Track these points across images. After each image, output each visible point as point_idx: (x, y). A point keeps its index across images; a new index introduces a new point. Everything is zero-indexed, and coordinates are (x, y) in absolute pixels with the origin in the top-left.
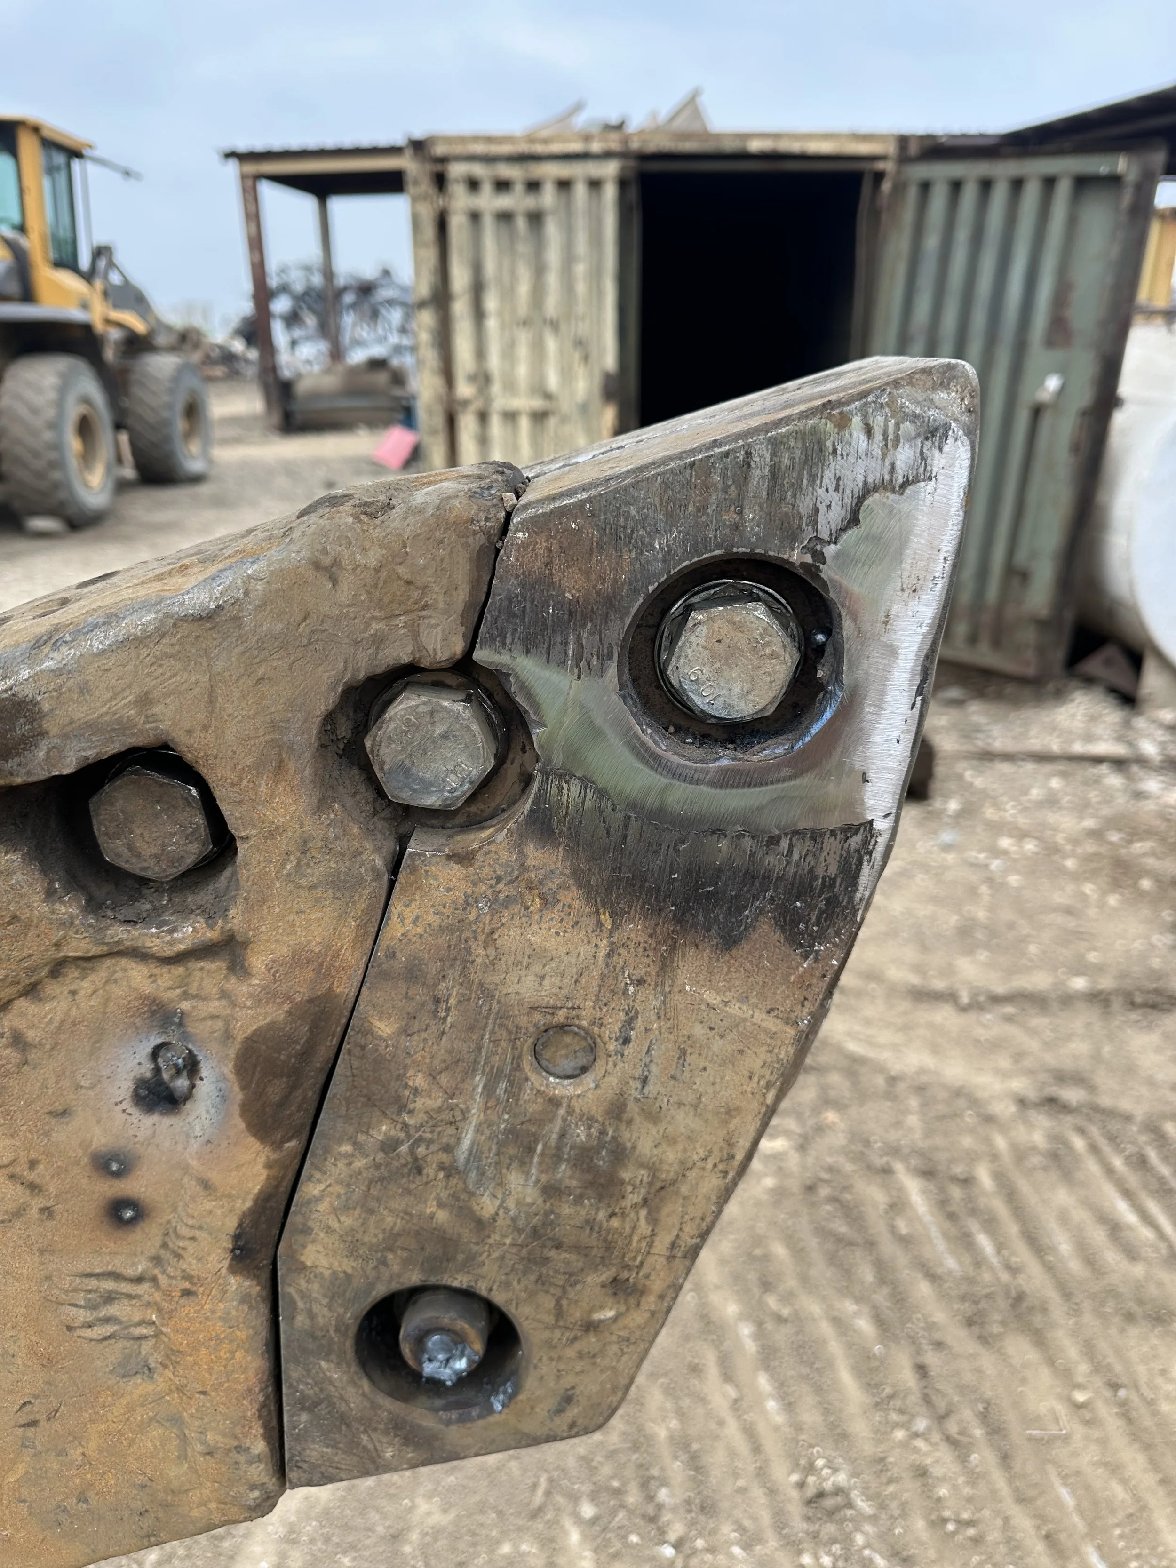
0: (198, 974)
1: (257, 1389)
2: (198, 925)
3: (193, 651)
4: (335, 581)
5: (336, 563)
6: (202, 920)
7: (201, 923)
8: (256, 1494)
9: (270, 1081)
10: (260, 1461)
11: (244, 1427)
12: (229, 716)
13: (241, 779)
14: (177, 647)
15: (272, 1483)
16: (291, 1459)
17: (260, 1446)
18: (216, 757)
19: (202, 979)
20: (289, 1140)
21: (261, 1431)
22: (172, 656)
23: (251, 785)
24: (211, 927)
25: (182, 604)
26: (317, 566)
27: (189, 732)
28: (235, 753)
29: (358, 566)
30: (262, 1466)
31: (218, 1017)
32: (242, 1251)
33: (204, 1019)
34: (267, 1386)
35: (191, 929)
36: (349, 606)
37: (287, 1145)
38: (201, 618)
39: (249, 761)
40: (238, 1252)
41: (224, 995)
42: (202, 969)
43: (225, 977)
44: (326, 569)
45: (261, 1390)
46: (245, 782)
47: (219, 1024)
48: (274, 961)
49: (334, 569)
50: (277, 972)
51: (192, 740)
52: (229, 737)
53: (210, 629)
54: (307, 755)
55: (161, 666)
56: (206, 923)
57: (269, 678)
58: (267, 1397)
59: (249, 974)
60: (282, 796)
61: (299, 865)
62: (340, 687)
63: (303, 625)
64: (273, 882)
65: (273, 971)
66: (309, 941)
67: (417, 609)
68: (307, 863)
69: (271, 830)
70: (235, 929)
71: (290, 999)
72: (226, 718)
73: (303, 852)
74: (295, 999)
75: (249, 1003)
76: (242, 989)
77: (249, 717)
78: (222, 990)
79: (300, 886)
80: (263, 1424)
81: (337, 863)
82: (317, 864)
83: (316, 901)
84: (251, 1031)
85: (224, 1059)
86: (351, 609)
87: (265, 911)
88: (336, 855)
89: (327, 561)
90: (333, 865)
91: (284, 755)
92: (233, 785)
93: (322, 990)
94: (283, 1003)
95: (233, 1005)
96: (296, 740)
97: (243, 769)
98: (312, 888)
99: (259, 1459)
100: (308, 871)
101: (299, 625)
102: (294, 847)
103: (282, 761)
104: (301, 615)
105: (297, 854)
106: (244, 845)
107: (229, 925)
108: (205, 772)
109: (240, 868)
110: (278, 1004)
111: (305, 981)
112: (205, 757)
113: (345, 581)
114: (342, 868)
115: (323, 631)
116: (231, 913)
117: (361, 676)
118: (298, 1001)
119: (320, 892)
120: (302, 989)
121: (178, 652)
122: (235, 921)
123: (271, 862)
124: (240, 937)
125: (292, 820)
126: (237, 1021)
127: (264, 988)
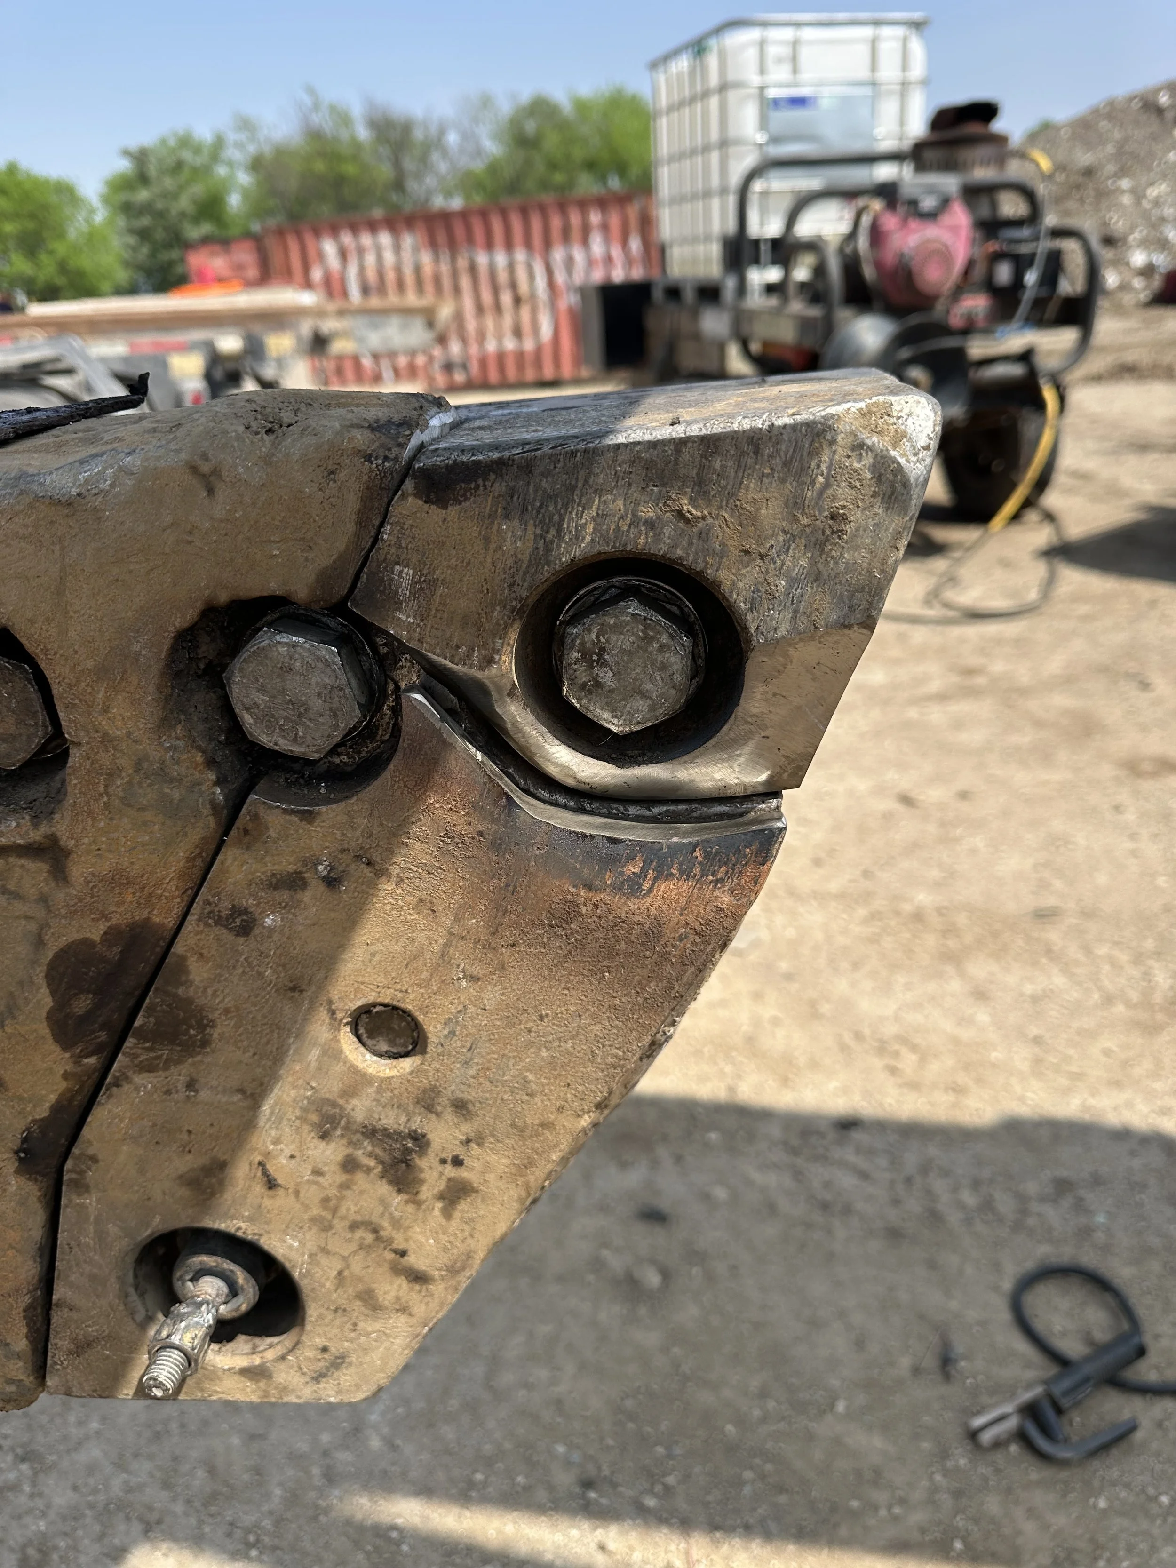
0: (18, 871)
1: (25, 1291)
2: (22, 821)
3: (47, 536)
4: (211, 491)
5: (216, 472)
6: (27, 818)
7: (26, 820)
8: (12, 1388)
9: (76, 994)
10: (19, 1358)
11: (7, 1323)
12: (75, 612)
13: (78, 681)
14: (30, 529)
15: (29, 1380)
16: (52, 1366)
17: (21, 1344)
18: (56, 653)
19: (21, 877)
20: (88, 1056)
21: (25, 1330)
22: (24, 538)
23: (89, 690)
24: (36, 825)
25: (42, 484)
26: (194, 469)
27: (32, 621)
28: (76, 652)
29: (239, 480)
30: (21, 1364)
31: (32, 918)
32: (26, 1155)
33: (18, 917)
34: (36, 1289)
35: (14, 824)
36: (222, 521)
37: (86, 1061)
38: (60, 503)
39: (90, 664)
40: (22, 1155)
41: (43, 900)
42: (22, 866)
43: (46, 880)
44: (204, 476)
45: (29, 1292)
46: (83, 684)
47: (33, 927)
48: (93, 874)
49: (212, 478)
50: (94, 886)
51: (33, 630)
52: (72, 634)
53: (67, 516)
54: (155, 669)
55: (8, 545)
56: (31, 821)
57: (123, 581)
58: (35, 1300)
59: (68, 882)
60: (120, 708)
61: (130, 782)
62: (199, 605)
63: (168, 531)
64: (101, 795)
65: (91, 885)
66: (132, 863)
67: (296, 539)
68: (140, 783)
69: (107, 740)
70: (59, 834)
71: (105, 917)
72: (71, 614)
73: (137, 771)
74: (111, 918)
75: (63, 911)
76: (60, 896)
77: (96, 617)
78: (41, 893)
79: (129, 805)
80: (28, 1325)
81: (171, 789)
82: (149, 785)
83: (145, 823)
84: (63, 941)
85: (34, 963)
86: (223, 525)
87: (90, 822)
88: (172, 780)
89: (206, 468)
90: (167, 791)
91: (128, 666)
92: (70, 686)
93: (140, 915)
94: (98, 920)
95: (49, 910)
96: (144, 652)
97: (83, 671)
98: (142, 809)
99: (19, 1356)
100: (140, 791)
101: (164, 530)
102: (125, 762)
103: (125, 672)
104: (169, 520)
105: (131, 771)
106: (75, 751)
107: (54, 829)
108: (43, 665)
109: (69, 775)
110: (93, 919)
111: (123, 903)
112: (45, 650)
113: (222, 493)
114: (176, 795)
115: (190, 542)
116: (57, 817)
117: (223, 598)
118: (114, 921)
119: (148, 815)
120: (119, 910)
121: (31, 535)
122: (59, 826)
123: (102, 775)
124: (62, 843)
125: (129, 734)
126: (50, 927)
127: (80, 900)
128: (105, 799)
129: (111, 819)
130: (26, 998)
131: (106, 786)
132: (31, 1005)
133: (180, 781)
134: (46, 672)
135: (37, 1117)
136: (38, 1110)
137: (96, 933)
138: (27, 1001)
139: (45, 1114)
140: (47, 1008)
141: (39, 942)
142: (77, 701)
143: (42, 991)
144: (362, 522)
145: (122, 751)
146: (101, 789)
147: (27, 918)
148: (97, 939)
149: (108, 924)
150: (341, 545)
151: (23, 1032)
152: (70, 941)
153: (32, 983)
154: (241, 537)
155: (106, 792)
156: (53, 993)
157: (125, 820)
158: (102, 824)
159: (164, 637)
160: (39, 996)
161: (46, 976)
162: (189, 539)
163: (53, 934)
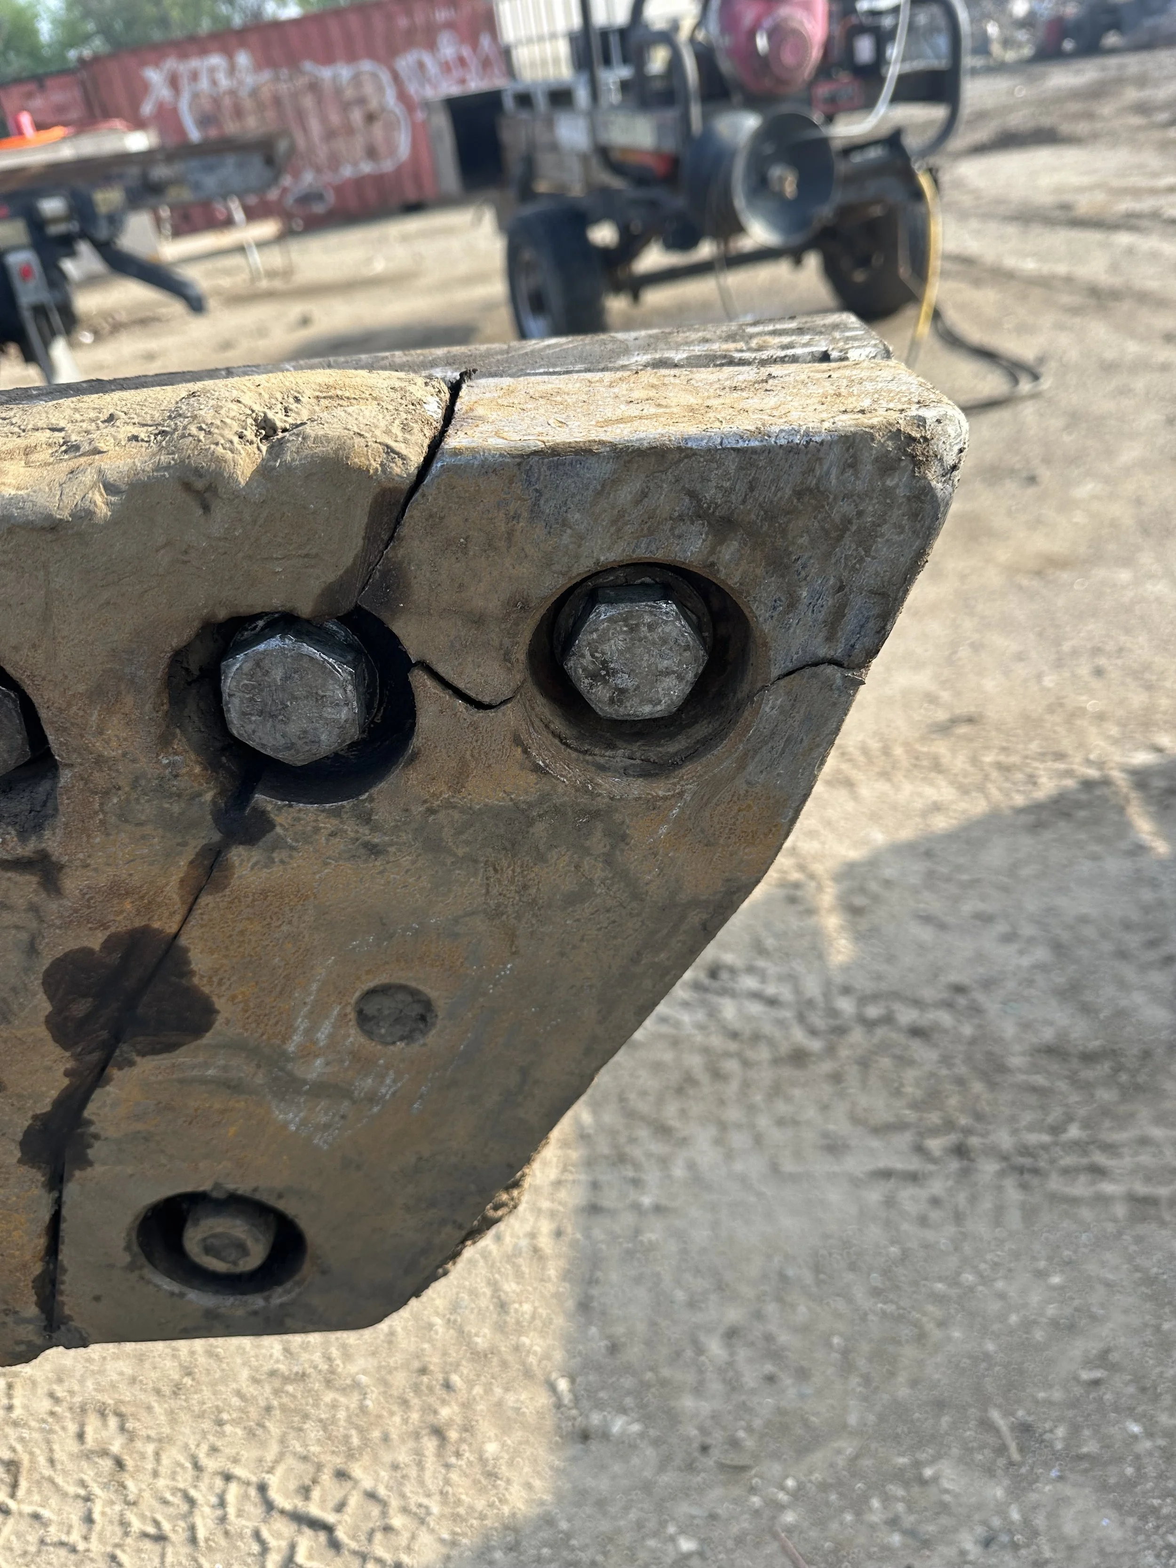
2: (7, 836)
3: (30, 561)
4: (206, 508)
5: (211, 488)
6: (13, 832)
7: (12, 837)
9: (74, 999)
11: (15, 1294)
12: (63, 638)
13: (69, 705)
14: (10, 556)
17: (31, 1311)
18: (44, 679)
19: (8, 889)
20: (88, 1053)
23: (81, 713)
24: (23, 841)
26: (187, 486)
27: (16, 648)
28: (66, 677)
29: (238, 497)
30: (31, 1326)
31: (22, 927)
32: (28, 1146)
33: (7, 927)
36: (220, 539)
37: (86, 1057)
38: (43, 529)
39: (81, 688)
40: (25, 1145)
41: (33, 908)
42: (9, 879)
43: (35, 891)
44: (197, 492)
46: (75, 708)
47: (24, 936)
48: (89, 887)
49: (206, 495)
50: (92, 898)
51: (17, 658)
52: (61, 659)
53: (52, 541)
54: (152, 689)
56: (18, 836)
57: (115, 604)
58: (43, 1271)
59: (60, 894)
60: (115, 729)
61: (128, 800)
62: (197, 624)
63: (162, 552)
64: (96, 813)
65: (87, 896)
66: (131, 875)
67: (300, 556)
68: (137, 800)
69: (100, 761)
70: (50, 850)
71: (104, 926)
72: (60, 640)
73: (134, 788)
74: (109, 927)
75: (58, 922)
76: (52, 907)
77: (87, 642)
78: (31, 903)
79: (126, 821)
80: (36, 1293)
81: (171, 804)
82: (148, 801)
83: (143, 837)
84: (59, 952)
85: (27, 970)
86: (221, 544)
87: (85, 839)
88: (171, 795)
89: (200, 485)
90: (167, 806)
91: (123, 687)
92: (61, 710)
93: (139, 923)
94: (96, 929)
95: (41, 921)
96: (139, 673)
97: (74, 695)
98: (140, 824)
99: (28, 1321)
100: (138, 807)
101: (157, 551)
102: (123, 782)
103: (119, 693)
104: (161, 540)
105: (127, 789)
106: (67, 772)
107: (44, 845)
108: (30, 691)
109: (61, 794)
110: (90, 929)
111: (122, 912)
112: (32, 677)
113: (220, 512)
114: (176, 809)
115: (185, 562)
116: (47, 834)
117: (222, 614)
118: (113, 929)
119: (148, 829)
120: (118, 919)
121: (11, 561)
122: (50, 843)
123: (96, 793)
124: (54, 859)
125: (124, 755)
126: (43, 937)
127: (76, 911)
128: (101, 816)
129: (108, 835)
130: (20, 1004)
131: (101, 804)
132: (27, 1010)
133: (179, 796)
134: (34, 699)
135: (38, 1112)
136: (38, 1105)
137: (95, 941)
138: (22, 1006)
139: (48, 1108)
140: (47, 1013)
141: (32, 950)
142: (68, 725)
143: (38, 996)
144: (370, 537)
145: (117, 771)
146: (97, 806)
147: (17, 927)
148: (97, 948)
149: (108, 933)
150: (348, 560)
151: (19, 1035)
152: (67, 950)
153: (25, 988)
154: (241, 555)
155: (102, 810)
156: (51, 998)
157: (123, 835)
158: (98, 840)
159: (160, 658)
160: (36, 1002)
161: (43, 983)
162: (185, 558)
163: (47, 944)
